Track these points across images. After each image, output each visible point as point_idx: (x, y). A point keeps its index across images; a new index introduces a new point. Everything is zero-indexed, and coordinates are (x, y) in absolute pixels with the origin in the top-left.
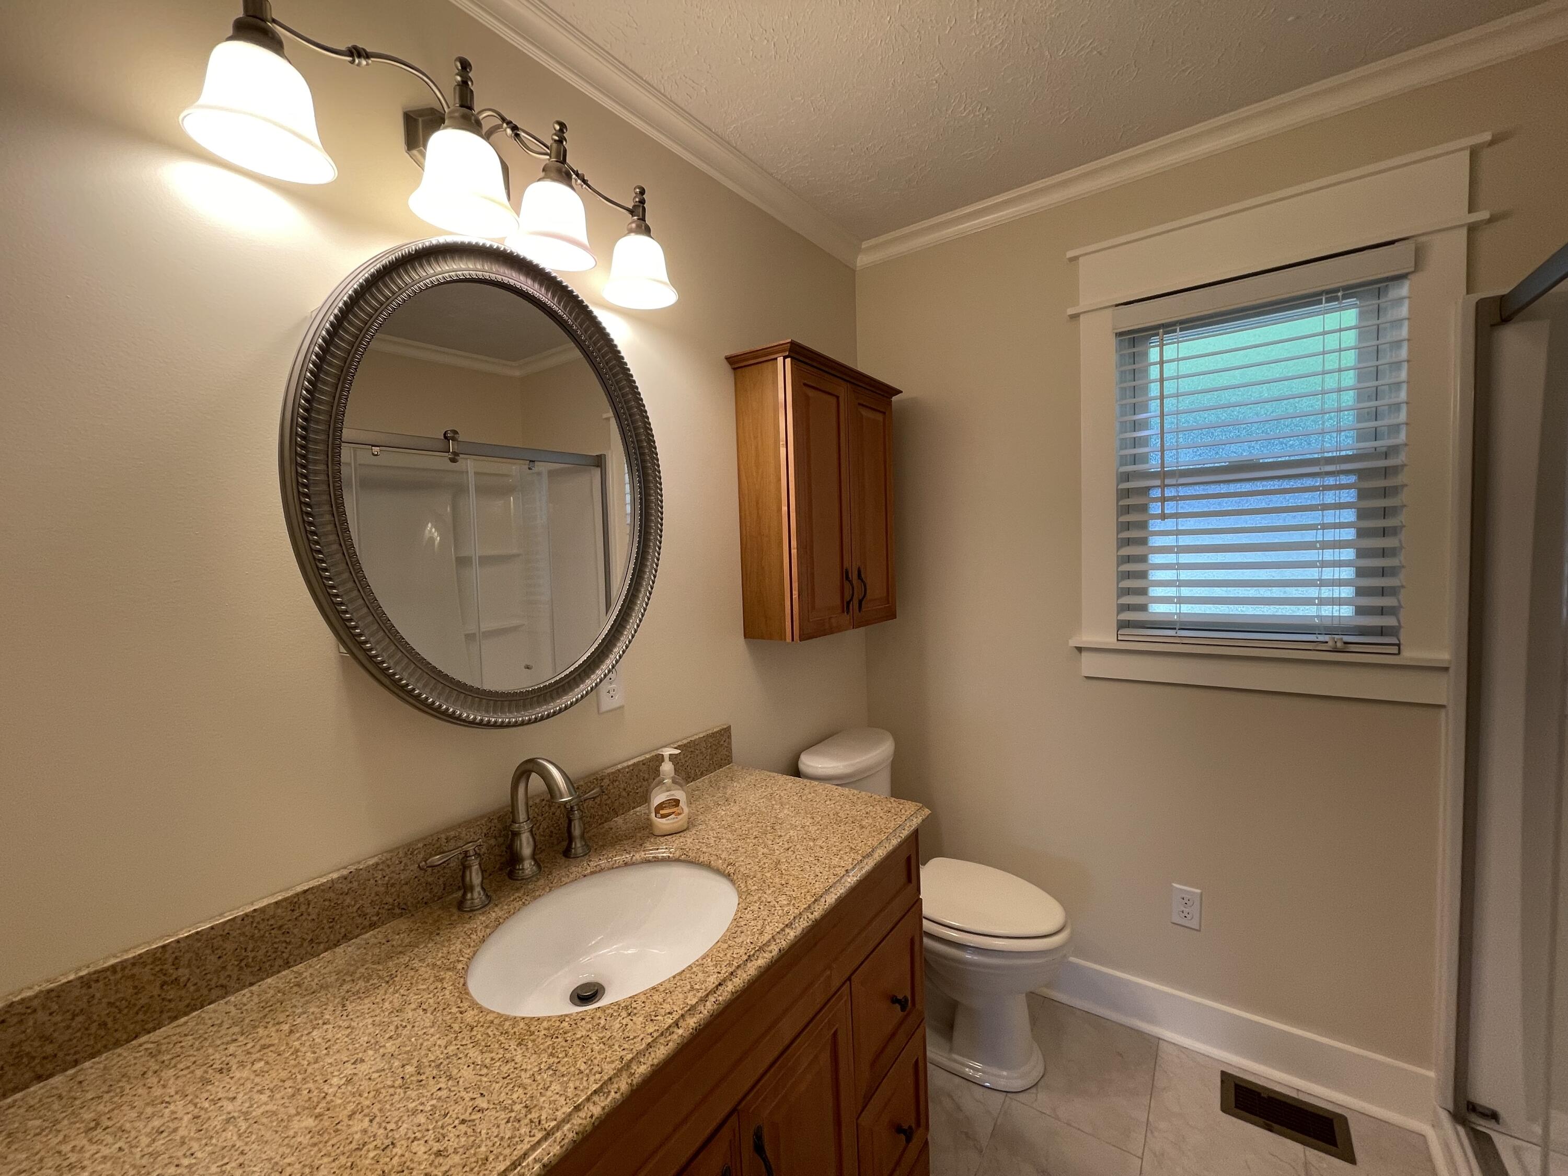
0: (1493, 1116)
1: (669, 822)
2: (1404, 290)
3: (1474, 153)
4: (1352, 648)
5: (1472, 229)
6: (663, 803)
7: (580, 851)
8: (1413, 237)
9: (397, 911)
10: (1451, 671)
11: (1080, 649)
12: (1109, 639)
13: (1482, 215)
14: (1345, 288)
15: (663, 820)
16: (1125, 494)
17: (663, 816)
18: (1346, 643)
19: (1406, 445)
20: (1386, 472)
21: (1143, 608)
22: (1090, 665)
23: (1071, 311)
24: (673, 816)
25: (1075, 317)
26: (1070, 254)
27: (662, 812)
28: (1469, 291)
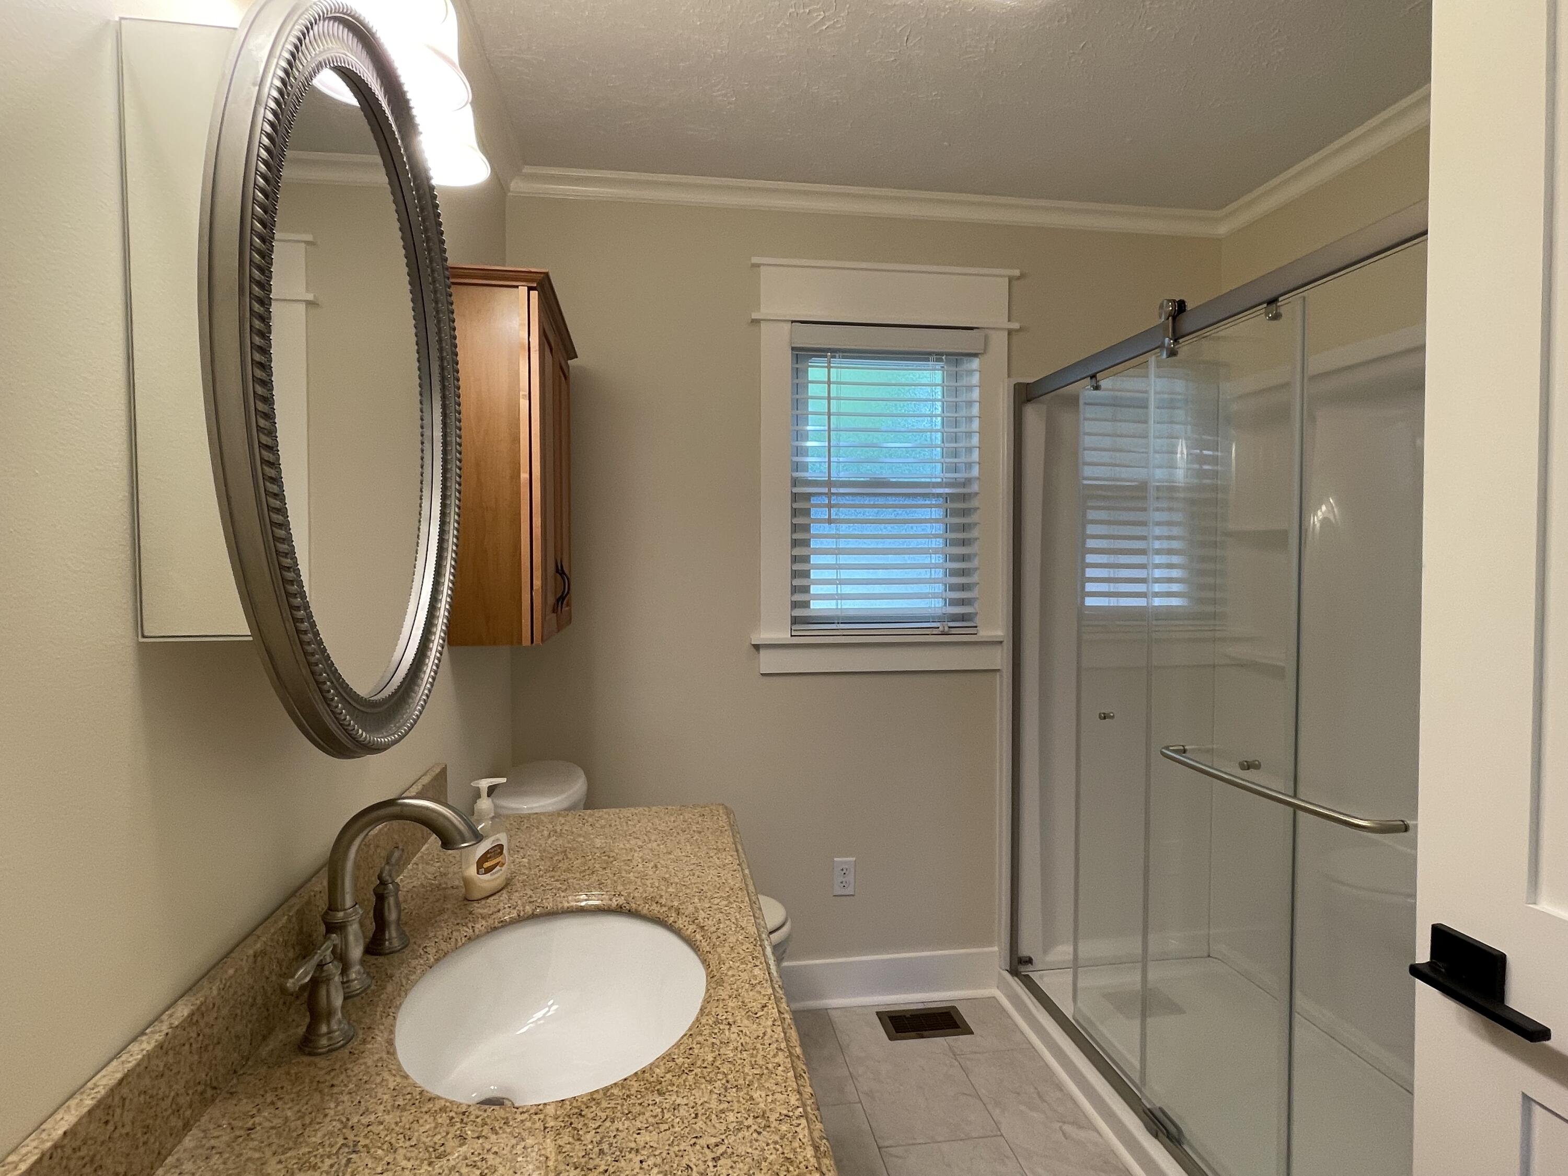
0: (1029, 961)
1: (494, 877)
2: (975, 364)
3: (1011, 280)
4: (954, 631)
5: (1010, 332)
6: (487, 852)
7: (396, 943)
8: (982, 328)
9: (209, 1092)
10: (1005, 642)
11: (757, 647)
12: (783, 635)
13: (1015, 325)
14: (948, 354)
15: (487, 877)
16: (795, 497)
17: (488, 870)
18: (949, 627)
19: (979, 478)
20: (964, 497)
21: (806, 605)
22: (769, 662)
23: (755, 316)
24: (498, 868)
25: (756, 322)
26: (755, 260)
27: (486, 865)
28: (1009, 376)
